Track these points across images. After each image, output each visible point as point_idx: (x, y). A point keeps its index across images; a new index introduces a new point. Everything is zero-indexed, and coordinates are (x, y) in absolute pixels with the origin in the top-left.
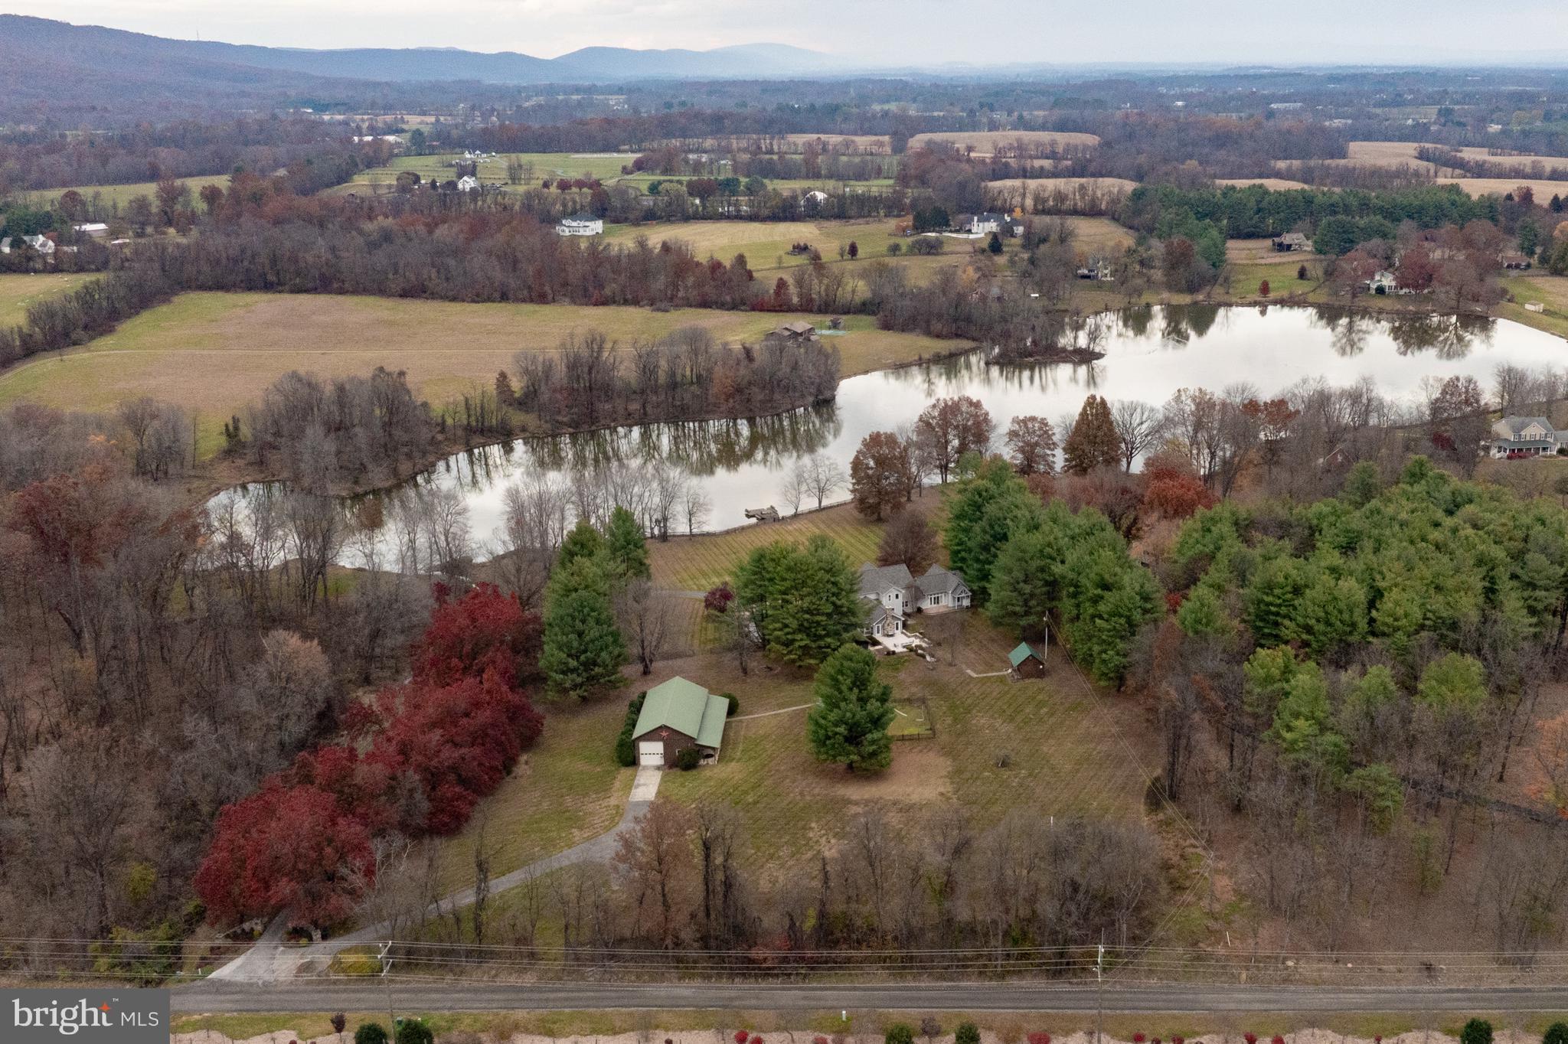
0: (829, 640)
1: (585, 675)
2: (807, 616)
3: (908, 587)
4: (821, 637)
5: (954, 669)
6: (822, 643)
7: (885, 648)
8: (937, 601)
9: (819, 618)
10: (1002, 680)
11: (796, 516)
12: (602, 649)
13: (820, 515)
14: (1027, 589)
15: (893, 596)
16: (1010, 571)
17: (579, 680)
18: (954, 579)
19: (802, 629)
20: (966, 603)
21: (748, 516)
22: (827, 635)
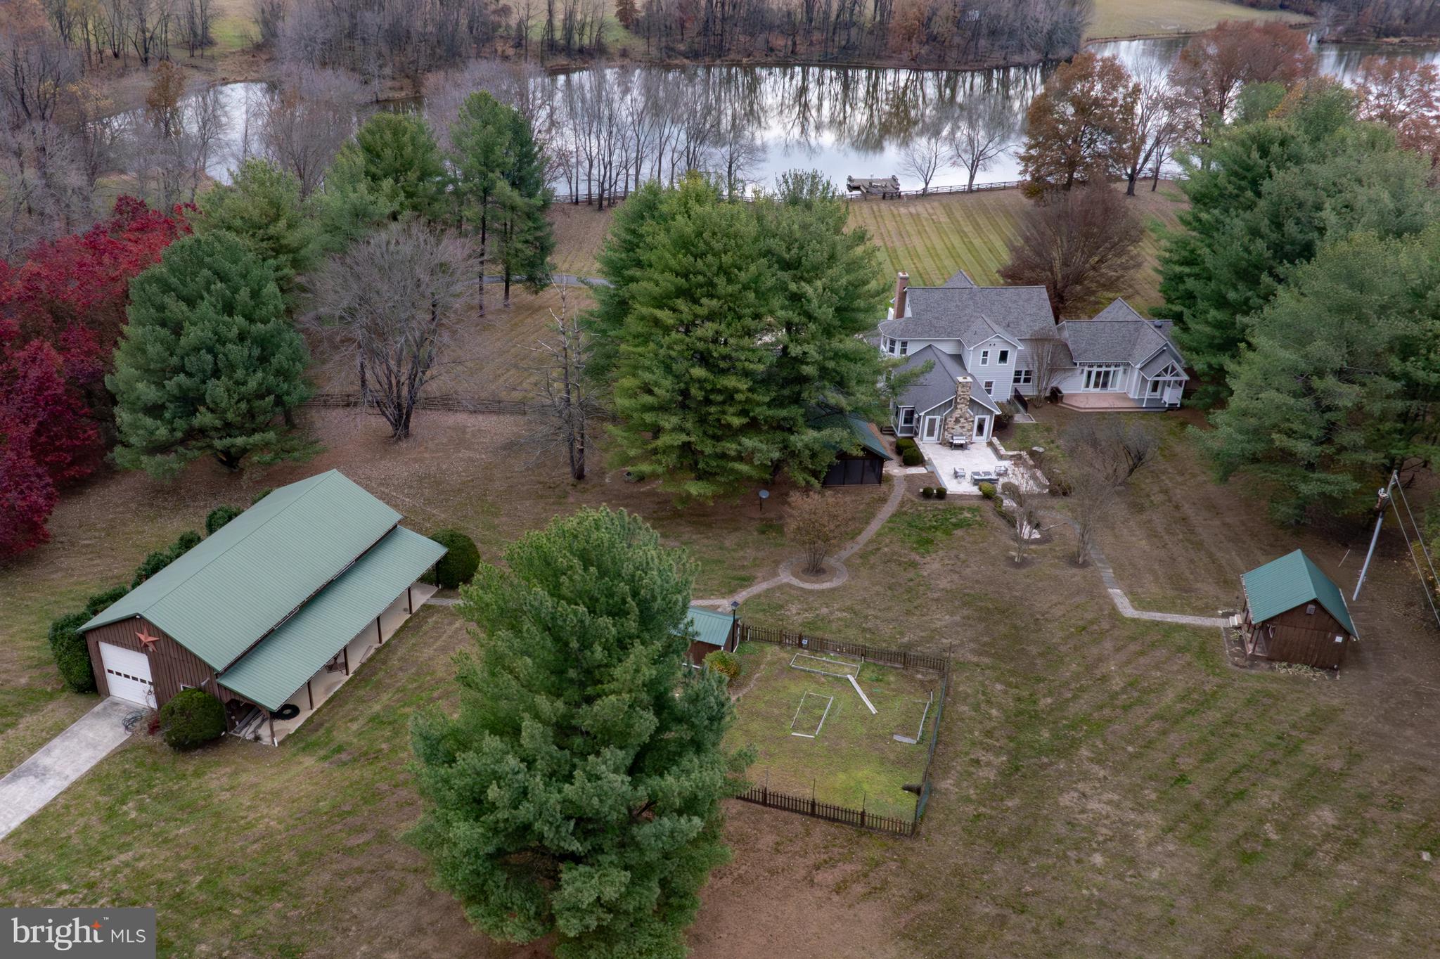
0: (749, 442)
1: (180, 423)
2: (699, 372)
3: (1037, 340)
4: (733, 433)
5: (1075, 576)
6: (731, 447)
7: (932, 475)
8: (1103, 380)
9: (730, 382)
10: (1204, 643)
11: (925, 195)
12: (216, 374)
13: (967, 197)
14: (1347, 396)
15: (994, 354)
16: (1302, 338)
17: (162, 432)
18: (1153, 338)
19: (683, 402)
20: (1171, 396)
21: (851, 188)
22: (753, 426)
